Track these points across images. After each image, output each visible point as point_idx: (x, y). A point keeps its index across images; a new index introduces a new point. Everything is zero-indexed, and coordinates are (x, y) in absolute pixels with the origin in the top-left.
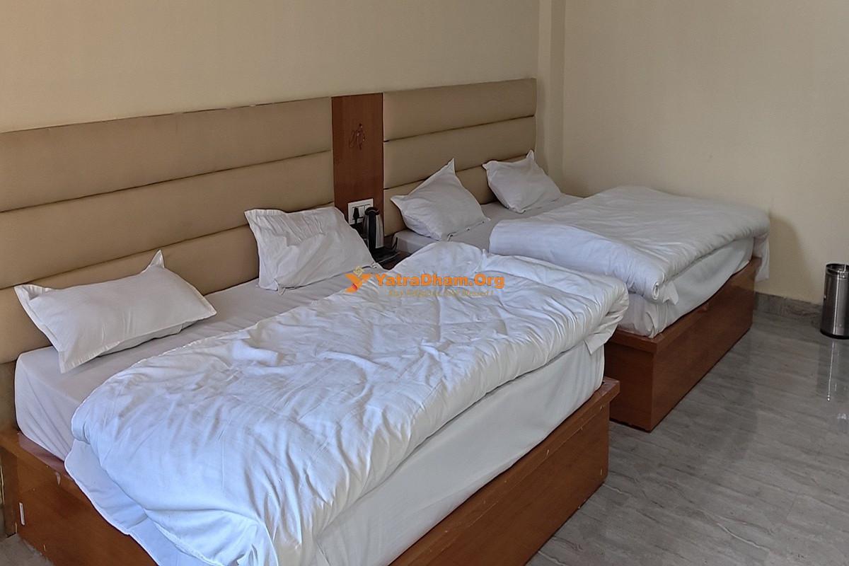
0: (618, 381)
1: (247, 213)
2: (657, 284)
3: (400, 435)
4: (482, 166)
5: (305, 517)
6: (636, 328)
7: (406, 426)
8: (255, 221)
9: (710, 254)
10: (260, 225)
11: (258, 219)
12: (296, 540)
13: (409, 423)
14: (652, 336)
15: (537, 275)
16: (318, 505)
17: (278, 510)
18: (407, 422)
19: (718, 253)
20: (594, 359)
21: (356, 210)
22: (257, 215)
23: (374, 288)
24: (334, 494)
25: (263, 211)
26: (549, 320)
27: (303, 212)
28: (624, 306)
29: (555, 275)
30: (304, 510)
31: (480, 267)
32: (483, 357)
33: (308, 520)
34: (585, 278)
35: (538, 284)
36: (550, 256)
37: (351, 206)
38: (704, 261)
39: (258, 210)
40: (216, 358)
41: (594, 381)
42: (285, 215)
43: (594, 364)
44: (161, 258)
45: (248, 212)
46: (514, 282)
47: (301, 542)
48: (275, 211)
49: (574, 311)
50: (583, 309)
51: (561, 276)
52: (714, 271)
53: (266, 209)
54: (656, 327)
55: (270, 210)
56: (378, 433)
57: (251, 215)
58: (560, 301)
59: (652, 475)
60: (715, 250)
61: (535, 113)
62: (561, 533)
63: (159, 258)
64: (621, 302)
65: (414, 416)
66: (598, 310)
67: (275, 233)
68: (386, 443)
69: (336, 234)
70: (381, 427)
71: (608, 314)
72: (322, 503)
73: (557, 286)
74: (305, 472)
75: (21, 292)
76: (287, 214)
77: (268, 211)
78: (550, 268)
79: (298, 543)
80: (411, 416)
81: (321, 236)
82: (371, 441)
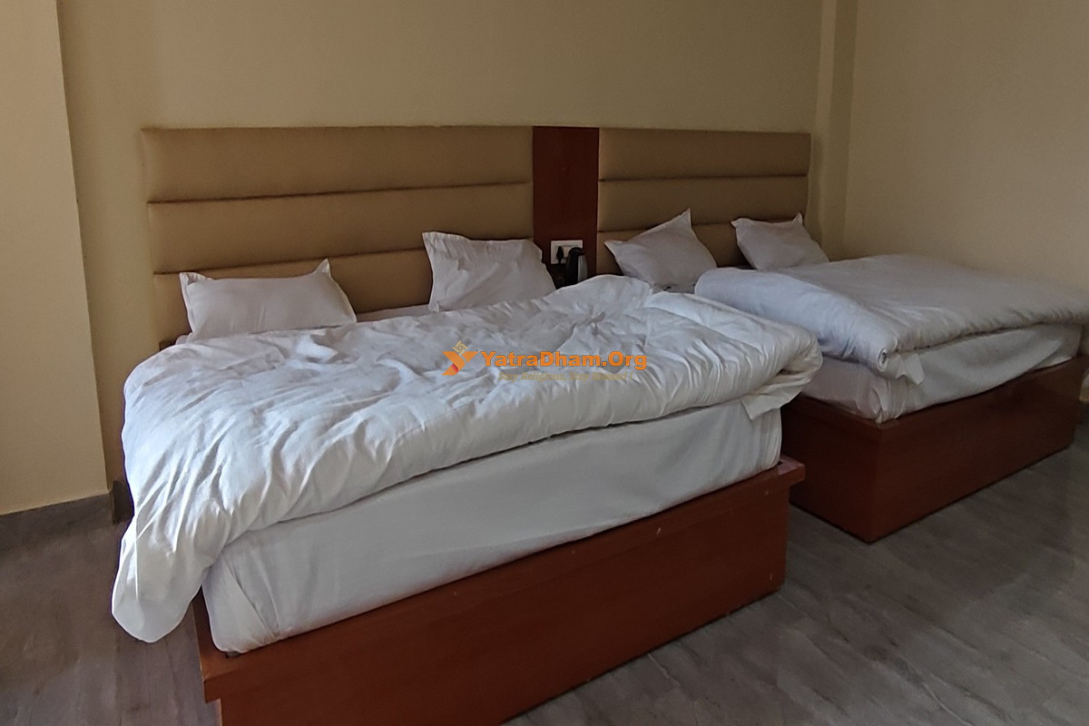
0: (801, 465)
1: (425, 235)
2: (885, 351)
3: (374, 454)
4: (730, 223)
5: (190, 519)
6: (859, 408)
7: (387, 444)
8: (432, 242)
9: (994, 332)
10: (436, 247)
11: (436, 244)
12: (170, 545)
13: (394, 441)
14: (879, 420)
15: (700, 315)
16: (212, 510)
17: (164, 504)
18: (391, 440)
19: (1008, 334)
20: (758, 427)
21: (560, 250)
22: (436, 238)
23: (506, 312)
24: (239, 501)
25: (443, 235)
26: (684, 365)
27: (491, 242)
28: (810, 365)
29: (721, 317)
30: (191, 512)
31: (642, 304)
32: (551, 387)
33: (192, 525)
34: (757, 322)
35: (697, 324)
36: (759, 309)
37: (555, 245)
38: (982, 339)
39: (439, 234)
40: (276, 349)
41: (756, 456)
42: (466, 242)
43: (757, 435)
44: (328, 266)
45: (427, 234)
46: (670, 321)
47: (174, 549)
48: (458, 237)
49: (725, 358)
50: (739, 357)
51: (729, 318)
52: (1001, 357)
53: (447, 233)
54: (885, 409)
55: (452, 235)
56: (341, 445)
57: (429, 237)
58: (712, 345)
59: (850, 596)
60: (1003, 329)
61: (808, 171)
62: (690, 640)
63: (326, 266)
64: (807, 359)
65: (404, 436)
66: (762, 362)
67: (449, 255)
68: (346, 457)
69: (516, 264)
70: (349, 440)
71: (782, 372)
72: (218, 510)
73: (720, 330)
74: (221, 467)
75: (183, 277)
76: (469, 241)
77: (449, 235)
78: (719, 309)
79: (171, 549)
80: (400, 435)
81: (497, 264)
82: (322, 451)
